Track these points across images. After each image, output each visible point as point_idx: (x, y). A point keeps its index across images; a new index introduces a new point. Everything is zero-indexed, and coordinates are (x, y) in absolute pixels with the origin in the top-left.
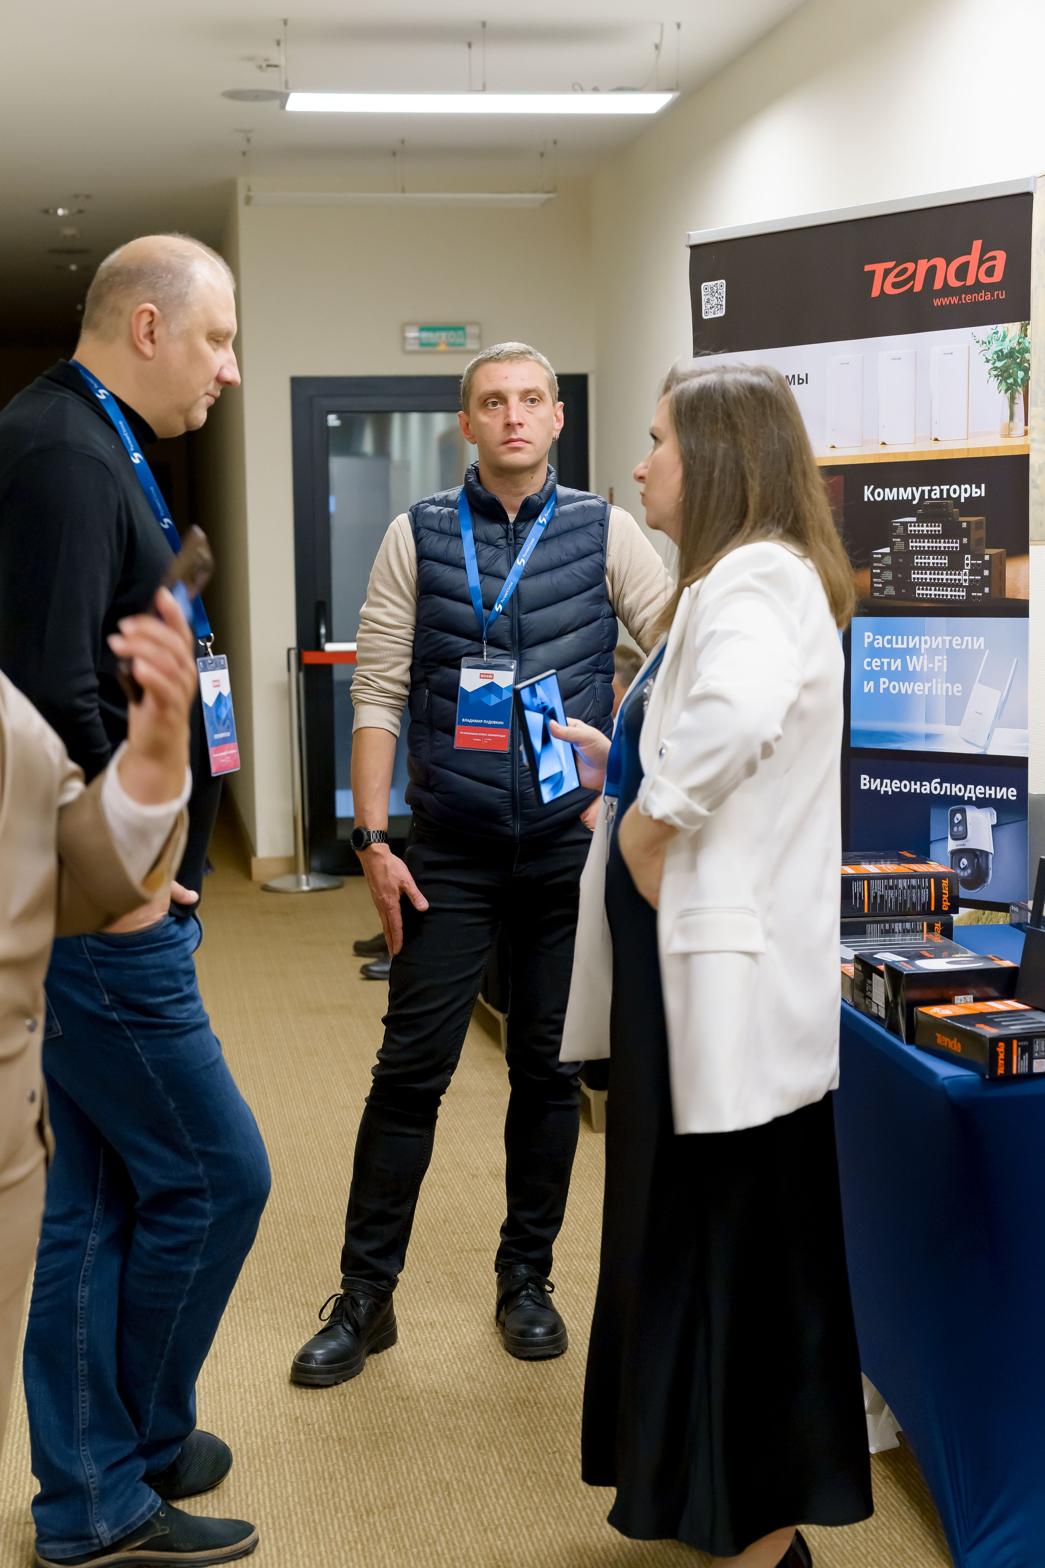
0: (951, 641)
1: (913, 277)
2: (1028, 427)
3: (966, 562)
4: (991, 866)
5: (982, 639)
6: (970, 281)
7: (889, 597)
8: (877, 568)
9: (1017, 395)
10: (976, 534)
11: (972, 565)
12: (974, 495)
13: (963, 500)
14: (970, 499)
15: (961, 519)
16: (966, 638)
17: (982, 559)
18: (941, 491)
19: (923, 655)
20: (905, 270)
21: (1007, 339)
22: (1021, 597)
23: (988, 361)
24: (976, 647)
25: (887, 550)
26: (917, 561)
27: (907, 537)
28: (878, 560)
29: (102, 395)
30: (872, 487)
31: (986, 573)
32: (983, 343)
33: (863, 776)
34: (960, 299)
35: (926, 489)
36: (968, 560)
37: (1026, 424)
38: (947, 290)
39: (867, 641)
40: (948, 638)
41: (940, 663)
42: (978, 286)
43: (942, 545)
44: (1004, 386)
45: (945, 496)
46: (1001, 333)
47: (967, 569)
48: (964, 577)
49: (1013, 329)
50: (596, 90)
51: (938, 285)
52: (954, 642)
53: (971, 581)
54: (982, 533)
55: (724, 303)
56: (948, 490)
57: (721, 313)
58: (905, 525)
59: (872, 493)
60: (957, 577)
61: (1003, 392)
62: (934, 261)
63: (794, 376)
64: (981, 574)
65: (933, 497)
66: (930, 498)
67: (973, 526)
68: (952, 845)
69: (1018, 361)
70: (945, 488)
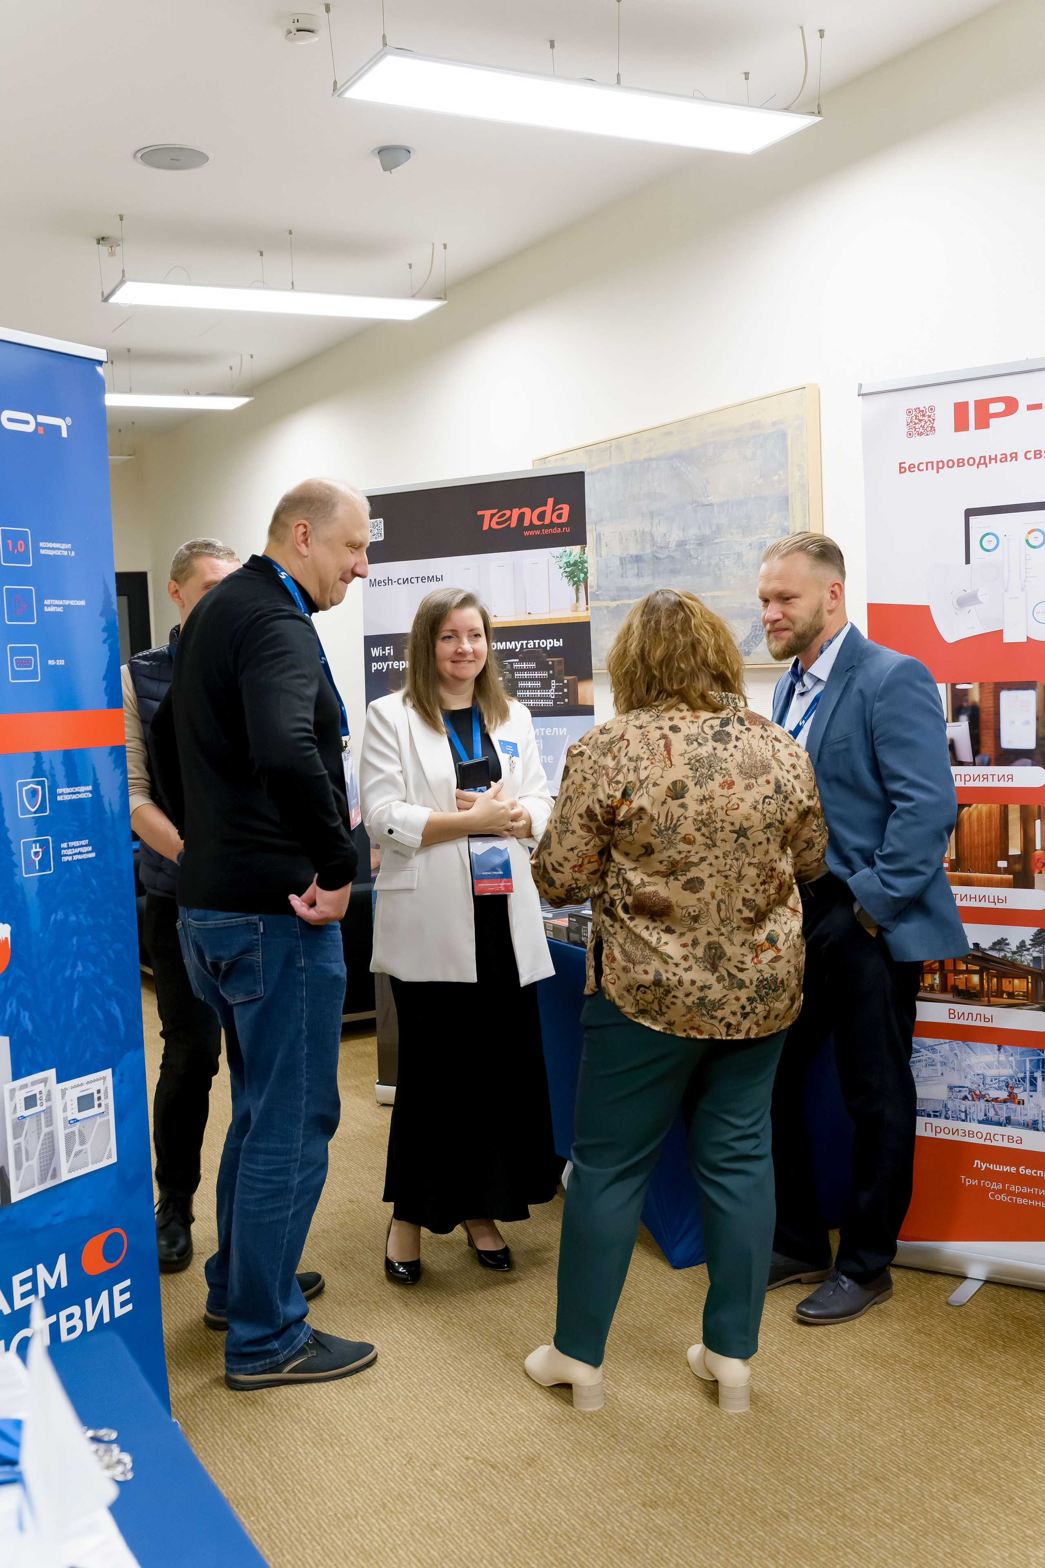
0: (544, 731)
1: (510, 518)
2: (589, 606)
3: (552, 684)
5: (565, 729)
6: (547, 521)
9: (580, 587)
10: (557, 668)
11: (556, 686)
12: (555, 645)
13: (548, 649)
14: (553, 648)
15: (548, 659)
16: (554, 729)
17: (563, 682)
18: (534, 644)
20: (505, 514)
21: (573, 555)
22: (588, 703)
23: (561, 568)
24: (561, 733)
26: (520, 684)
27: (513, 671)
29: (283, 576)
31: (566, 690)
32: (557, 557)
34: (541, 532)
35: (525, 642)
36: (554, 683)
37: (587, 604)
38: (532, 526)
40: (542, 729)
42: (552, 525)
43: (536, 675)
44: (571, 582)
45: (537, 646)
46: (568, 552)
47: (553, 689)
48: (551, 693)
49: (576, 549)
50: (198, 394)
51: (526, 523)
52: (547, 732)
53: (556, 695)
54: (562, 667)
55: (383, 532)
56: (539, 643)
57: (381, 539)
58: (511, 663)
60: (547, 693)
61: (571, 585)
62: (523, 510)
63: (433, 577)
64: (563, 691)
65: (529, 647)
66: (527, 647)
67: (555, 663)
69: (580, 568)
70: (537, 641)
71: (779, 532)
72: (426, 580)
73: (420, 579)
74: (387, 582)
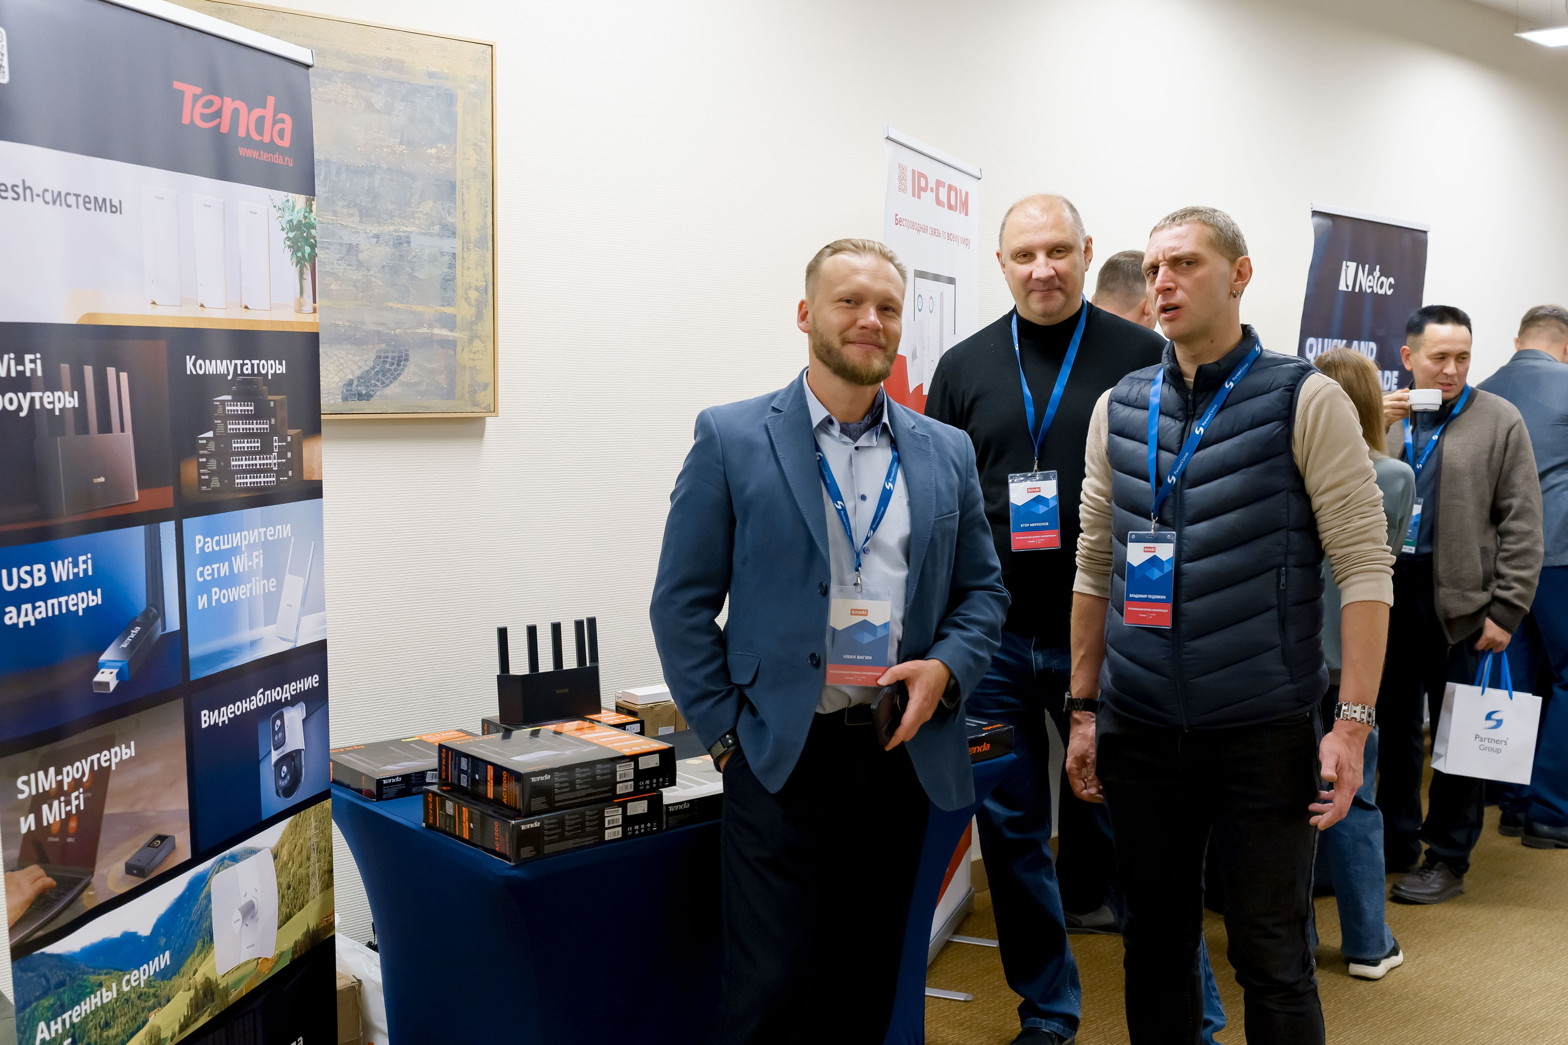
0: (265, 532)
1: (219, 113)
2: (317, 305)
3: (275, 444)
4: (303, 764)
5: (289, 526)
6: (267, 137)
7: (215, 490)
8: (203, 456)
9: (305, 270)
10: (279, 414)
11: (279, 446)
12: (278, 372)
13: (269, 377)
14: (273, 376)
15: (270, 398)
16: (277, 527)
17: (286, 441)
18: (252, 366)
19: (243, 552)
20: (212, 103)
21: (296, 210)
22: (316, 478)
23: (283, 229)
24: (285, 535)
25: (210, 434)
26: (234, 445)
27: (225, 418)
28: (204, 447)
30: (194, 357)
31: (289, 455)
32: (280, 209)
33: (203, 713)
34: (259, 155)
35: (239, 362)
36: (276, 442)
37: (315, 302)
38: (249, 140)
39: (198, 546)
40: (262, 530)
41: (258, 559)
42: (272, 146)
43: (255, 426)
44: (295, 260)
45: (256, 372)
46: (292, 202)
47: (275, 453)
48: (273, 461)
49: (301, 200)
51: (241, 131)
52: (268, 533)
53: (279, 463)
54: (285, 412)
56: (257, 366)
58: (223, 402)
59: (194, 365)
60: (268, 461)
61: (294, 264)
62: (237, 103)
63: (104, 200)
64: (287, 457)
65: (244, 371)
66: (242, 373)
67: (276, 405)
68: (275, 756)
69: (305, 235)
70: (256, 362)
71: (437, 228)
72: (92, 206)
73: (81, 200)
74: (20, 190)
